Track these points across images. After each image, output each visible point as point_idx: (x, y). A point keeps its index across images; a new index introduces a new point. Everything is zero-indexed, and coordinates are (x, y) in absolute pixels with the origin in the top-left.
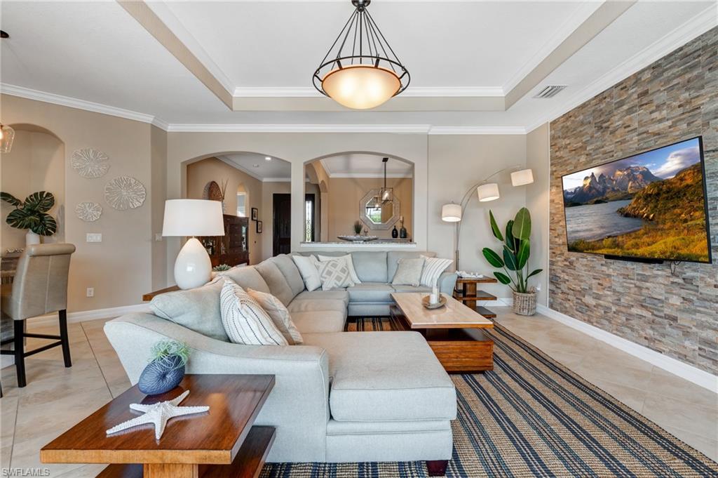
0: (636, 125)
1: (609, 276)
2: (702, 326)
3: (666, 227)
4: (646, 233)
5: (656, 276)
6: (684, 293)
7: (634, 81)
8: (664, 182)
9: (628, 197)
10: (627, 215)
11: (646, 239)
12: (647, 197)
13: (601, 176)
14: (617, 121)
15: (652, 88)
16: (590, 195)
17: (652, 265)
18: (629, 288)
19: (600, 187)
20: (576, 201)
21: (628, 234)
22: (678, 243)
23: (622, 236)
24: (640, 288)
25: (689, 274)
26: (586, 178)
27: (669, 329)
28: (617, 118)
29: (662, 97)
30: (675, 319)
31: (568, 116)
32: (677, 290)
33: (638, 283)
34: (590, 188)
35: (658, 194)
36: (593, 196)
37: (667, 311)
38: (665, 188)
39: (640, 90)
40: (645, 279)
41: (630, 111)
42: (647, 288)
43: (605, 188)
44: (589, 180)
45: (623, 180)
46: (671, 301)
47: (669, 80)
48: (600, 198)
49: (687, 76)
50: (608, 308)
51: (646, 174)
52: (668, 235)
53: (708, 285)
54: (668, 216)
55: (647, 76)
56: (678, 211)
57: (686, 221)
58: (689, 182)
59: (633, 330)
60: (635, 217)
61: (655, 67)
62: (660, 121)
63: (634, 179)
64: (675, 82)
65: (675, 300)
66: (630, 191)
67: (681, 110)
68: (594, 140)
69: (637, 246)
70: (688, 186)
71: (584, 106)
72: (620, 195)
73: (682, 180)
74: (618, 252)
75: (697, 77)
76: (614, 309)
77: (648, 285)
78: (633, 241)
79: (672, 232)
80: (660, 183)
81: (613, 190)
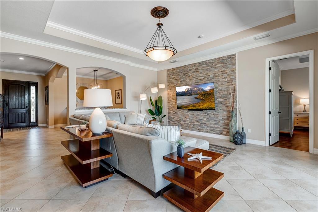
0: (195, 76)
1: (188, 115)
2: (211, 124)
3: (207, 101)
4: (202, 103)
5: (200, 114)
6: (207, 117)
7: (194, 65)
8: (206, 92)
9: (198, 94)
10: (197, 99)
11: (201, 104)
12: (202, 95)
13: (191, 89)
14: (190, 74)
15: (199, 68)
16: (187, 93)
17: (200, 111)
18: (194, 118)
19: (190, 92)
20: (183, 95)
21: (197, 103)
22: (209, 105)
23: (195, 104)
24: (197, 117)
25: (208, 113)
26: (186, 89)
27: (204, 126)
28: (190, 73)
29: (201, 71)
30: (205, 123)
31: (174, 69)
32: (205, 117)
33: (196, 116)
34: (187, 92)
35: (205, 94)
36: (188, 94)
37: (203, 122)
38: (206, 93)
39: (196, 68)
40: (198, 115)
41: (193, 72)
42: (199, 117)
44: (187, 90)
45: (196, 91)
46: (204, 119)
47: (203, 67)
48: (190, 94)
49: (207, 68)
50: (188, 124)
51: (202, 90)
52: (207, 103)
53: (212, 115)
54: (207, 99)
55: (198, 65)
56: (209, 98)
57: (211, 100)
58: (212, 92)
59: (195, 128)
60: (199, 99)
61: (199, 63)
62: (201, 77)
63: (199, 90)
64: (204, 68)
65: (205, 119)
66: (198, 93)
67: (206, 75)
68: (183, 78)
69: (199, 106)
70: (211, 93)
71: (179, 67)
72: (195, 94)
73: (210, 91)
74: (194, 108)
75: (209, 69)
76: (190, 124)
77: (199, 116)
78: (198, 105)
79: (208, 102)
80: (205, 92)
81: (194, 92)
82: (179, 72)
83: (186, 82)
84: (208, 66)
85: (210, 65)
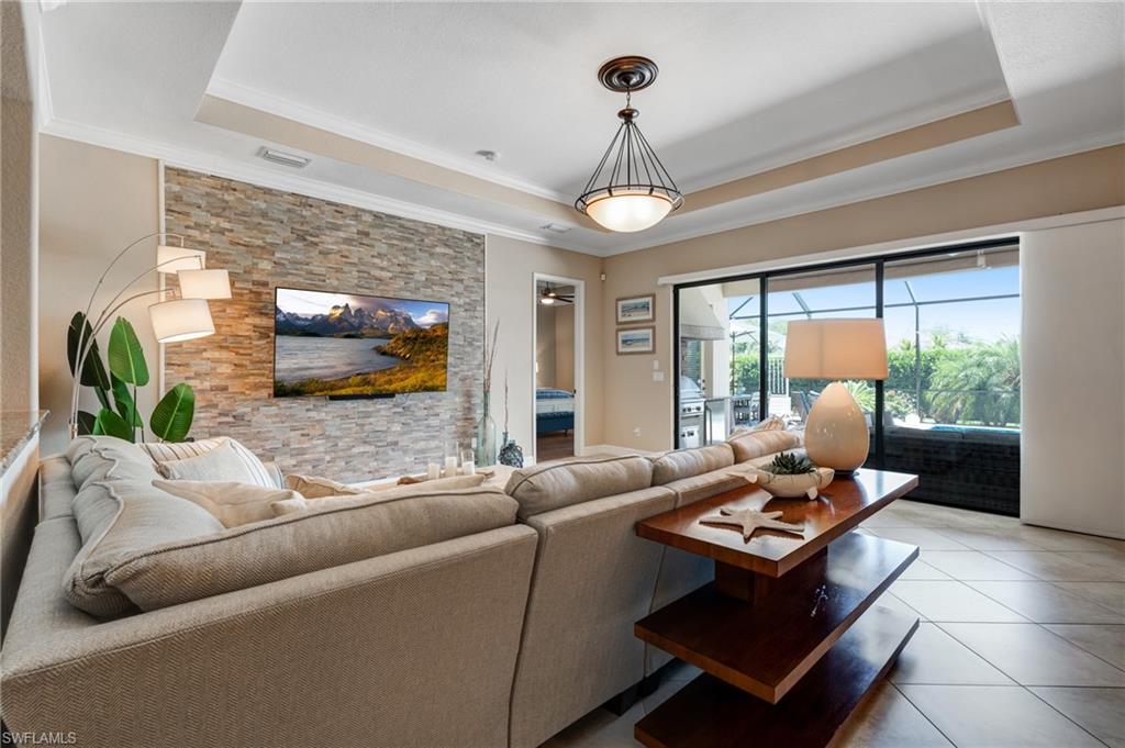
0: (356, 260)
2: (416, 440)
3: (419, 365)
4: (401, 370)
5: (379, 411)
6: (403, 419)
7: (353, 213)
8: (422, 330)
9: (389, 337)
10: (384, 354)
11: (399, 375)
12: (406, 340)
13: (359, 311)
15: (375, 233)
16: (339, 326)
17: (375, 400)
18: (350, 429)
19: (355, 321)
21: (382, 372)
22: (426, 378)
23: (375, 373)
24: (363, 425)
25: (408, 403)
26: (336, 307)
27: (391, 453)
28: (329, 239)
29: (383, 248)
30: (396, 443)
32: (397, 418)
33: (359, 421)
34: (340, 319)
35: (416, 339)
36: (343, 329)
37: (390, 439)
38: (422, 334)
39: (361, 227)
40: (367, 415)
41: (347, 241)
42: (371, 424)
43: (361, 325)
44: (340, 311)
45: (384, 321)
46: (393, 429)
47: (389, 237)
48: (353, 333)
49: (405, 244)
50: (318, 460)
51: (408, 321)
52: (419, 372)
53: (420, 409)
54: (421, 356)
55: (368, 218)
56: (429, 353)
57: (433, 361)
58: (439, 333)
59: (354, 471)
60: (392, 355)
61: (377, 216)
62: (382, 269)
63: (397, 322)
64: (395, 242)
65: (397, 428)
66: (390, 331)
67: (399, 269)
68: (287, 248)
69: (390, 382)
70: (438, 336)
71: (268, 191)
72: (379, 333)
73: (434, 331)
74: (368, 390)
75: (411, 249)
76: (328, 458)
77: (371, 420)
78: (387, 378)
79: (423, 369)
80: (418, 330)
81: (372, 326)
82: (264, 215)
83: (311, 273)
84: (409, 240)
85: (416, 239)
